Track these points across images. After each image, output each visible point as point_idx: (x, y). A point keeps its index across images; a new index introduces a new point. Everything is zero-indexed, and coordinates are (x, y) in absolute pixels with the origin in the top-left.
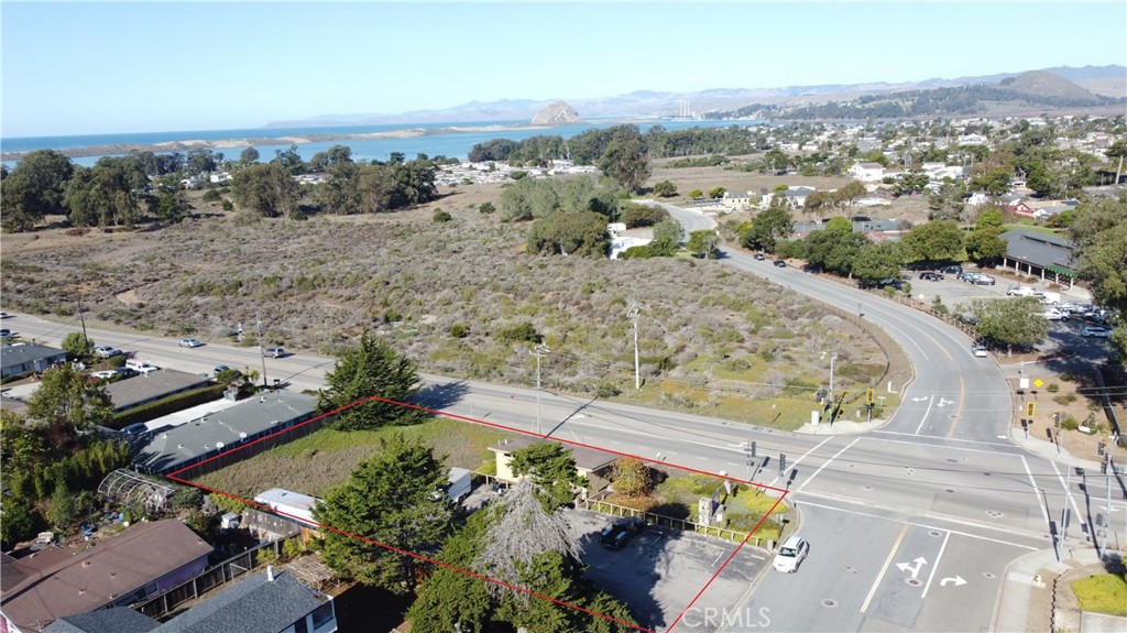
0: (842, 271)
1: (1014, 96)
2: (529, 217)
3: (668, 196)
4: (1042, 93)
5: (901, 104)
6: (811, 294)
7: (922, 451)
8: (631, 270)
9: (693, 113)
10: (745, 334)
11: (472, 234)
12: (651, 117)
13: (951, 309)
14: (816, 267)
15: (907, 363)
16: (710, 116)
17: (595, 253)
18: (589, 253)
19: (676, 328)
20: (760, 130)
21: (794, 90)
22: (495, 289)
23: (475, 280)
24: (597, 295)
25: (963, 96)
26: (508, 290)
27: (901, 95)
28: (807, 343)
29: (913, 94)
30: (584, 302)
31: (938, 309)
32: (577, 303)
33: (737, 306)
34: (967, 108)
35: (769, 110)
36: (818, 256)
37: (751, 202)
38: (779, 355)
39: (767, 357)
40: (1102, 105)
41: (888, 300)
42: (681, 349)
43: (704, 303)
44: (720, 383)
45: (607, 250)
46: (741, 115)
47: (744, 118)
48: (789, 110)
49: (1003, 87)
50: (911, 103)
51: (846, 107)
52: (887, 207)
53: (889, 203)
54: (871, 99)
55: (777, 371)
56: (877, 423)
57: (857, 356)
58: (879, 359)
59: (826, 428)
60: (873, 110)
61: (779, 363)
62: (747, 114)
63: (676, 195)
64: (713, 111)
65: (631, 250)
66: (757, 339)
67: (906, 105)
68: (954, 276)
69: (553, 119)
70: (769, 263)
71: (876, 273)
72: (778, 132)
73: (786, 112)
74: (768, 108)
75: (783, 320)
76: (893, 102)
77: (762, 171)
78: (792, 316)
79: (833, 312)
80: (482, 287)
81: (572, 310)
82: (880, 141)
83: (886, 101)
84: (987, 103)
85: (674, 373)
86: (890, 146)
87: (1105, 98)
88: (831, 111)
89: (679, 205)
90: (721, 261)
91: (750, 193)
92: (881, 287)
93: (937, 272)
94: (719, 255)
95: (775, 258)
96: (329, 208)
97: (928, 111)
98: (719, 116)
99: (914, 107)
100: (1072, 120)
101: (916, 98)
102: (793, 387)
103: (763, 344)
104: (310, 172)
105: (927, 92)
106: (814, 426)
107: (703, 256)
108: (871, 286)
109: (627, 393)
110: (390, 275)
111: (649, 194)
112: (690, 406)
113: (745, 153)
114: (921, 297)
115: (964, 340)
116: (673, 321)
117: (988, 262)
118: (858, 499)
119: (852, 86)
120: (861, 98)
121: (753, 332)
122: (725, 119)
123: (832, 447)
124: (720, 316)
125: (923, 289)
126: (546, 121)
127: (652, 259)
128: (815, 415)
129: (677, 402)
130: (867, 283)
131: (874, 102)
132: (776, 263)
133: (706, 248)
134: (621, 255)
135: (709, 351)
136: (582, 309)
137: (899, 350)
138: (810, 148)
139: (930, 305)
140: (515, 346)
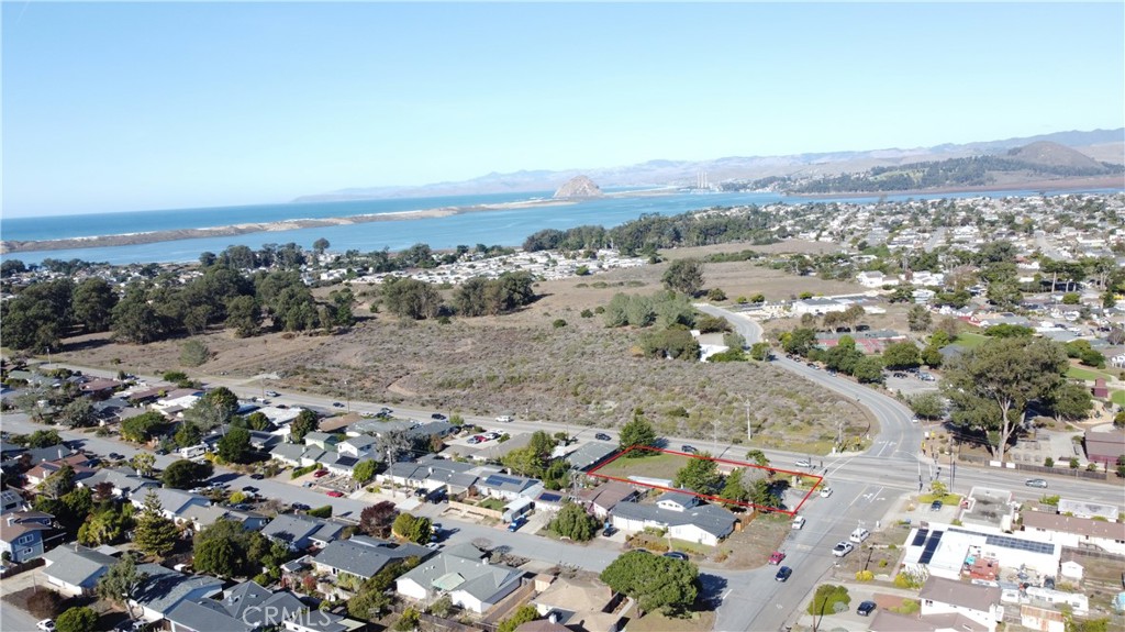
0: (849, 373)
1: (1021, 166)
2: (626, 323)
3: (719, 300)
4: (1048, 163)
5: (912, 175)
6: (831, 387)
7: (879, 462)
8: (721, 370)
9: (711, 185)
10: (797, 412)
11: (591, 339)
12: (669, 187)
13: (906, 398)
14: (833, 369)
15: (879, 426)
16: (727, 187)
17: (692, 359)
18: (688, 358)
19: (759, 409)
20: (778, 211)
21: (808, 157)
22: (643, 384)
23: (627, 379)
24: (708, 389)
25: (971, 168)
26: (651, 385)
27: (911, 166)
28: (830, 416)
29: (923, 165)
30: (701, 393)
31: (900, 397)
32: (697, 394)
33: (790, 396)
34: (976, 180)
35: (784, 182)
36: (834, 363)
37: (784, 308)
38: (816, 423)
39: (810, 424)
40: (1107, 173)
41: (873, 391)
42: (765, 420)
43: (772, 393)
44: (789, 437)
45: (699, 355)
46: (758, 188)
47: (761, 190)
48: (804, 182)
49: (1010, 157)
50: (921, 174)
51: (858, 179)
52: (882, 316)
53: (883, 311)
54: (882, 170)
55: (815, 431)
56: (861, 452)
57: (854, 423)
58: (865, 424)
59: (839, 455)
60: (885, 182)
61: (816, 427)
62: (764, 186)
63: (725, 298)
64: (729, 180)
65: (715, 355)
66: (803, 414)
67: (917, 176)
68: (913, 375)
69: (575, 193)
70: (804, 363)
71: (867, 376)
72: (795, 214)
73: (801, 184)
74: (784, 180)
75: (816, 404)
76: (904, 173)
77: (787, 270)
78: (821, 401)
79: (843, 399)
80: (634, 382)
81: (696, 398)
82: (887, 231)
83: (897, 173)
84: (994, 173)
85: (765, 432)
86: (895, 239)
87: (1111, 166)
88: (845, 184)
89: (729, 309)
90: (773, 363)
91: (783, 301)
92: (870, 382)
93: (905, 372)
94: (772, 358)
95: (807, 360)
96: (461, 312)
97: (937, 183)
98: (735, 188)
99: (924, 179)
100: (1068, 199)
101: (926, 170)
102: (824, 438)
103: (807, 417)
104: (399, 268)
105: (937, 163)
106: (834, 454)
107: (761, 359)
108: (865, 382)
109: (745, 441)
110: (567, 374)
111: (703, 297)
112: (777, 447)
113: (769, 242)
114: (891, 390)
115: (909, 413)
116: (756, 404)
117: (934, 366)
118: (851, 479)
119: (865, 152)
120: (873, 169)
121: (801, 411)
122: (742, 191)
123: (841, 462)
124: (783, 401)
125: (894, 382)
126: (568, 195)
127: (731, 363)
128: (834, 449)
129: (771, 445)
130: (862, 381)
131: (886, 174)
132: (809, 365)
133: (762, 354)
134: (708, 359)
135: (780, 421)
136: (701, 397)
137: (875, 419)
138: (826, 239)
139: (895, 394)
140: (678, 419)
